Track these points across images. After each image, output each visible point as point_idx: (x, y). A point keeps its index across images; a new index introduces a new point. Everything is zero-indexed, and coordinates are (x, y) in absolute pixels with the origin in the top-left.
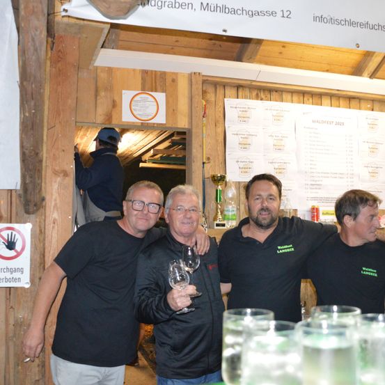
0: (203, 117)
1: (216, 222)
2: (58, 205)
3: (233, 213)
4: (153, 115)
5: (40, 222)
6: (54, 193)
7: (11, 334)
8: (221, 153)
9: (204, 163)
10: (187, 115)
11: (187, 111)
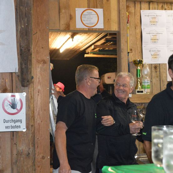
0: (127, 23)
1: (137, 90)
2: (41, 81)
3: (148, 84)
4: (96, 23)
5: (31, 92)
6: (38, 74)
7: (14, 161)
8: (139, 46)
9: (128, 53)
10: (117, 22)
11: (117, 20)
